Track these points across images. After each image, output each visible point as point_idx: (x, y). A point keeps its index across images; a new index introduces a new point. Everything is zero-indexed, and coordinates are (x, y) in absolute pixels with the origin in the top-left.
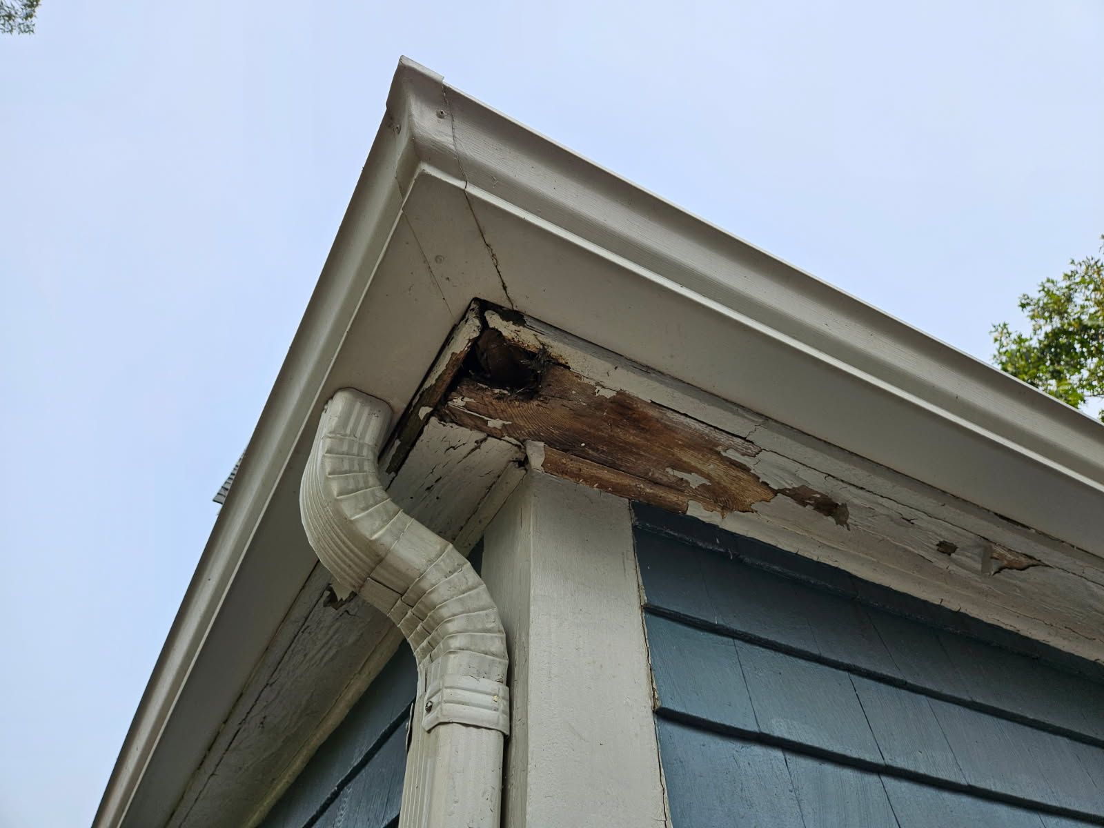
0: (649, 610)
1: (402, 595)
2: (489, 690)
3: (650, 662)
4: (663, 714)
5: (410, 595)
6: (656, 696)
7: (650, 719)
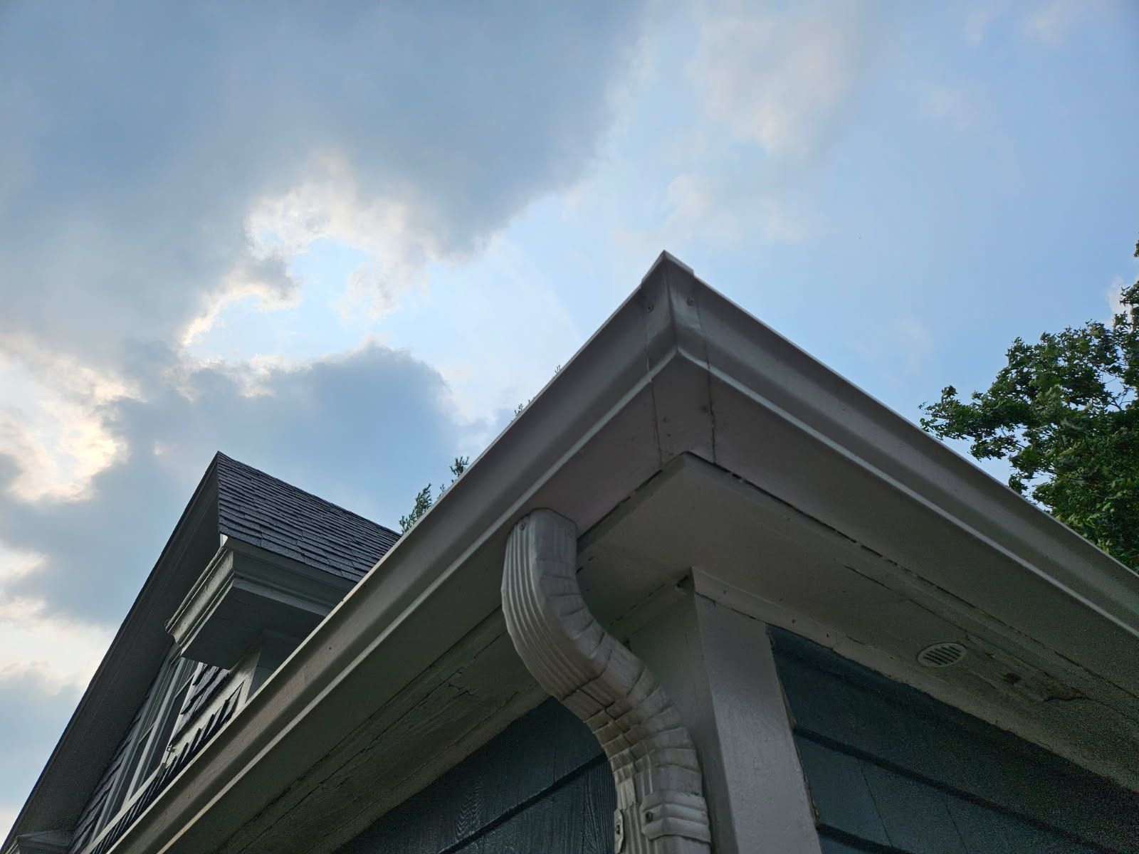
0: (798, 732)
1: (606, 707)
2: (698, 806)
3: (807, 781)
4: (824, 831)
5: (617, 709)
6: (817, 814)
7: (815, 836)
